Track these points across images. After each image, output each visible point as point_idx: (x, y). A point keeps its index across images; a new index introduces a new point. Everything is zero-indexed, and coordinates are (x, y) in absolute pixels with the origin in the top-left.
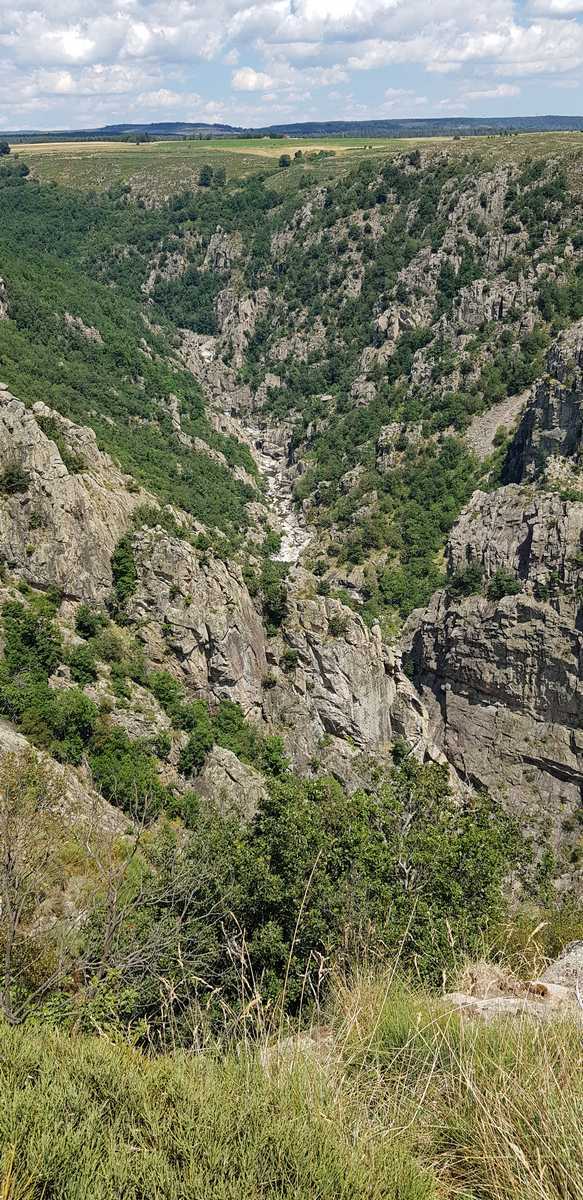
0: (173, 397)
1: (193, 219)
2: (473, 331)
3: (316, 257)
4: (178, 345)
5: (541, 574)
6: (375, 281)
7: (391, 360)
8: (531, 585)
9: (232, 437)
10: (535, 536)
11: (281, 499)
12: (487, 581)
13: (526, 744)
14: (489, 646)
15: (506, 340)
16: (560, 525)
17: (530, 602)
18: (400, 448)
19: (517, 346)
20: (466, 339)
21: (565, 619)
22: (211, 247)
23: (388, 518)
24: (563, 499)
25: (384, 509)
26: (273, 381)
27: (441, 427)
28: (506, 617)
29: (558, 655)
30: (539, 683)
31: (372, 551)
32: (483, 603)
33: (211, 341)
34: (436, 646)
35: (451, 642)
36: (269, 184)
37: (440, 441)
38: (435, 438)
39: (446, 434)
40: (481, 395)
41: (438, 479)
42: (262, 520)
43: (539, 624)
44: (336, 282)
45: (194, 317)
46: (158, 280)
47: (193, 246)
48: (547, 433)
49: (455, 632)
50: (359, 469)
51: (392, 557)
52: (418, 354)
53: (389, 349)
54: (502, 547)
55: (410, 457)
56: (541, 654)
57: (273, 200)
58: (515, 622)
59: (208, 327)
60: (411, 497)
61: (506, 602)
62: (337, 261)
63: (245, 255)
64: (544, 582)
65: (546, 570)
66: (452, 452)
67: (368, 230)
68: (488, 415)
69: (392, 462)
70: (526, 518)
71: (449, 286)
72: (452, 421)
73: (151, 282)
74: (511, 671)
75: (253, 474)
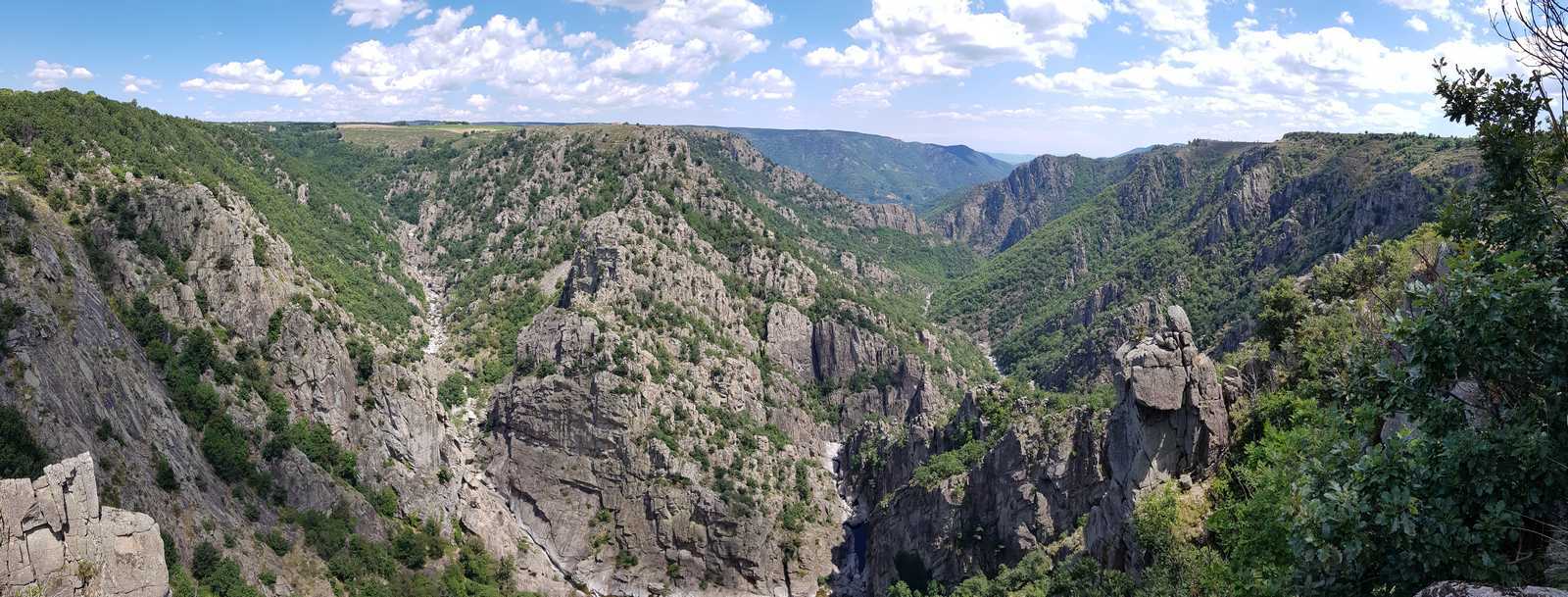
0: (383, 253)
1: (415, 163)
2: (546, 224)
3: (471, 183)
4: (396, 228)
5: (568, 362)
6: (500, 196)
7: (503, 240)
8: (562, 368)
9: (413, 279)
10: (564, 338)
11: (436, 316)
12: (537, 367)
13: (562, 472)
14: (537, 407)
15: (563, 229)
16: (579, 331)
17: (561, 379)
18: (503, 289)
19: (568, 233)
20: (542, 229)
21: (583, 389)
22: (421, 178)
23: (492, 330)
24: (580, 315)
25: (491, 325)
26: (441, 250)
27: (526, 278)
28: (547, 389)
29: (580, 413)
30: (569, 430)
31: (481, 349)
32: (534, 380)
33: (415, 228)
34: (506, 408)
35: (515, 405)
36: (453, 146)
37: (526, 286)
38: (523, 284)
39: (529, 282)
40: (549, 260)
41: (523, 308)
42: (420, 327)
43: (567, 392)
44: (481, 198)
45: (408, 214)
46: (394, 193)
47: (413, 177)
48: (581, 280)
49: (516, 399)
50: (479, 300)
51: (493, 353)
52: (517, 237)
53: (502, 234)
54: (546, 345)
55: (508, 294)
56: (570, 412)
57: (454, 154)
58: (552, 392)
59: (414, 221)
60: (507, 318)
61: (548, 379)
62: (481, 185)
63: (438, 182)
64: (570, 366)
65: (571, 359)
66: (533, 292)
67: (498, 170)
68: (553, 271)
69: (498, 297)
70: (560, 327)
71: (534, 199)
72: (533, 274)
73: (390, 195)
74: (551, 423)
75: (421, 300)
